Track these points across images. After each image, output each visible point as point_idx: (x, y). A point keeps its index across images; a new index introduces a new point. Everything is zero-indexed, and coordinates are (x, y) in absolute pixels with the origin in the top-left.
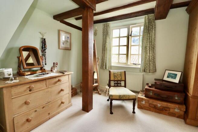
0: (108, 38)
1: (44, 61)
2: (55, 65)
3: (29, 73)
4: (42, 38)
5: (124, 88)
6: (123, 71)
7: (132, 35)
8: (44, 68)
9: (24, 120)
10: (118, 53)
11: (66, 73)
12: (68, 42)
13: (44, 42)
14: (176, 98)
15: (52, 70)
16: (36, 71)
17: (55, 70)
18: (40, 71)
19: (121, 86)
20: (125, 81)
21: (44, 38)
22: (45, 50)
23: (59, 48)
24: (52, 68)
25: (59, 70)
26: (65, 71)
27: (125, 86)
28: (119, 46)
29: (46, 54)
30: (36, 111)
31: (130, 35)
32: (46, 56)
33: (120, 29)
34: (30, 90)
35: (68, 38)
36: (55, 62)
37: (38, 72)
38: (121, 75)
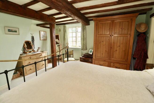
0: (66, 33)
1: (34, 47)
2: (39, 48)
3: (28, 52)
4: (32, 36)
5: (72, 58)
6: (72, 50)
7: (78, 31)
8: (34, 50)
9: (29, 69)
10: (72, 41)
11: (44, 52)
12: (45, 36)
13: (33, 38)
14: (90, 60)
15: (37, 51)
16: (31, 51)
17: (39, 50)
18: (33, 51)
19: (71, 57)
20: (73, 55)
21: (33, 36)
22: (34, 41)
23: (40, 40)
24: (38, 50)
25: (41, 51)
26: (44, 51)
27: (73, 57)
28: (72, 37)
29: (34, 43)
30: (33, 66)
31: (77, 31)
32: (34, 44)
33: (72, 28)
34: (30, 58)
35: (45, 34)
36: (39, 47)
37: (32, 52)
38: (71, 52)
